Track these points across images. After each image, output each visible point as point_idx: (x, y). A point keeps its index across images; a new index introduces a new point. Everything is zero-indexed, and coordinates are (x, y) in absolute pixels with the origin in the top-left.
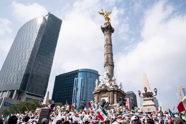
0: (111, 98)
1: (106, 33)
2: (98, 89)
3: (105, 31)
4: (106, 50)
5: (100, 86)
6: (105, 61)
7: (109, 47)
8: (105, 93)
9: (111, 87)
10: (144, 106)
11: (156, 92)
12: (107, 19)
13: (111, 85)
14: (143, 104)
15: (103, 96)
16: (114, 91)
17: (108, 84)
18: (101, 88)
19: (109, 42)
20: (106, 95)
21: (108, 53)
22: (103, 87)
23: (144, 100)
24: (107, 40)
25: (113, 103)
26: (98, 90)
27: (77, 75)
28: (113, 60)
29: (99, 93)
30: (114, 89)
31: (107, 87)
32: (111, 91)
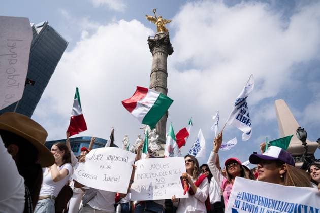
1: (158, 50)
3: (155, 48)
4: (154, 80)
9: (163, 154)
12: (161, 30)
13: (162, 149)
21: (158, 86)
24: (158, 62)
27: (76, 148)
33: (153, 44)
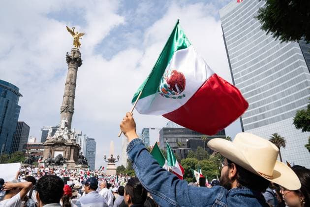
0: (67, 153)
1: (72, 66)
2: (53, 140)
3: (71, 63)
4: (67, 91)
5: (54, 136)
6: (64, 105)
7: (72, 87)
8: (60, 146)
9: (70, 142)
10: (108, 169)
11: (118, 159)
13: (69, 138)
14: (108, 168)
15: (57, 149)
16: (72, 146)
17: (66, 137)
18: (57, 140)
19: (73, 81)
20: (62, 149)
21: (70, 96)
22: (59, 140)
23: (108, 164)
24: (71, 77)
25: (69, 159)
26: (52, 142)
28: (73, 105)
29: (53, 146)
30: (73, 144)
31: (64, 140)
32: (69, 146)
33: (69, 60)
